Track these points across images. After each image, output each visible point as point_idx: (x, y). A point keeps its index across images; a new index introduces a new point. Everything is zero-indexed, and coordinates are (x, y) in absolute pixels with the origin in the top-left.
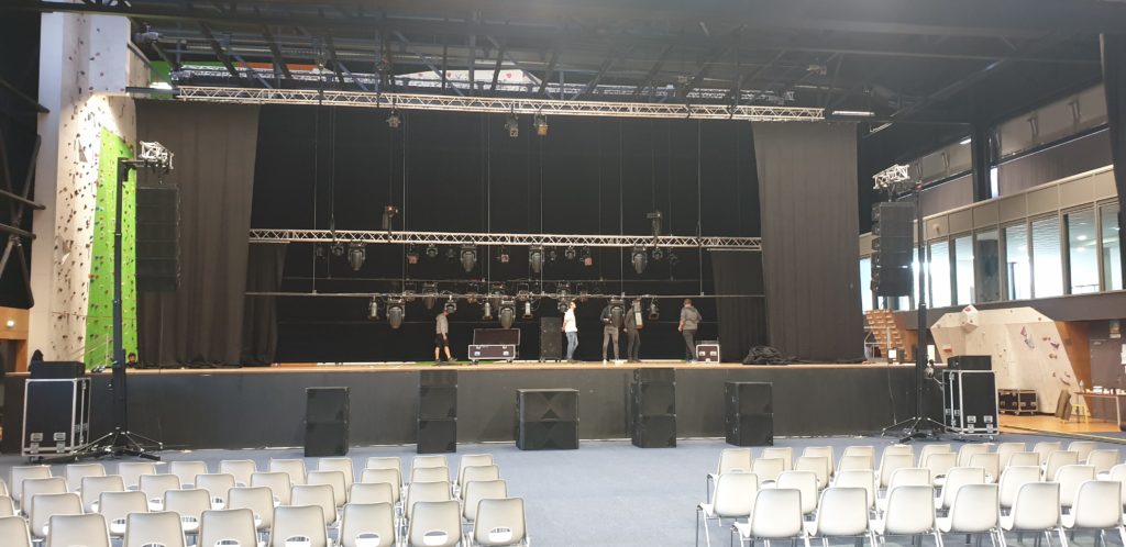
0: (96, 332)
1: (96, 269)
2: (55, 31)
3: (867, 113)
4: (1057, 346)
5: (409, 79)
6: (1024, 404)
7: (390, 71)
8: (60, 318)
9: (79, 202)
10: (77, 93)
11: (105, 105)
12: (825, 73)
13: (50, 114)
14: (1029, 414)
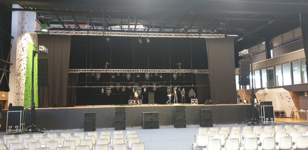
0: (27, 98)
1: (27, 80)
2: (16, 16)
3: (236, 36)
4: (290, 99)
5: (112, 28)
6: (281, 115)
7: (107, 26)
8: (17, 94)
9: (22, 63)
10: (22, 33)
11: (29, 36)
12: (225, 25)
13: (14, 39)
14: (283, 117)
